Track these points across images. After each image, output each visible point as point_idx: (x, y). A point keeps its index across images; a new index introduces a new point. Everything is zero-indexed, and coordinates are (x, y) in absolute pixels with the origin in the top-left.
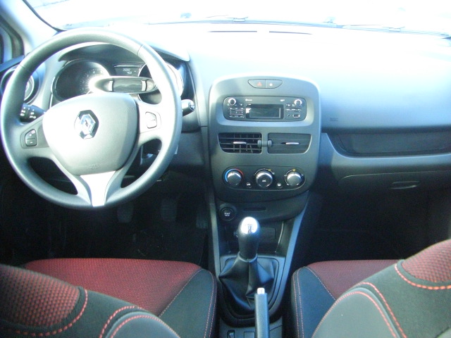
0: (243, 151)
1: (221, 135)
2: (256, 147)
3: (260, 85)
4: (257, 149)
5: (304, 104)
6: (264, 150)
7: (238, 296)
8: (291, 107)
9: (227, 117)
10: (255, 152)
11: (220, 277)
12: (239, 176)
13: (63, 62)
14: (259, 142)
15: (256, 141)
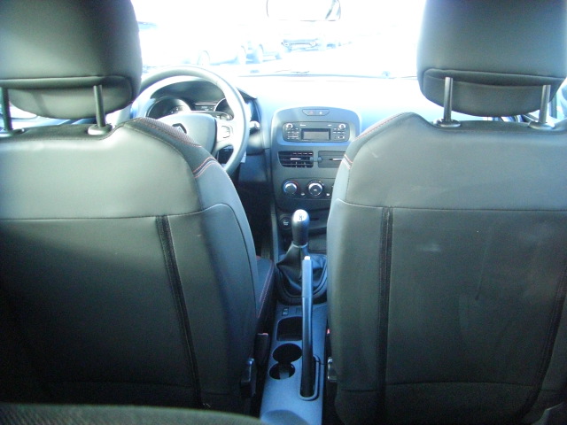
0: (298, 166)
1: (280, 153)
2: (309, 162)
3: (312, 113)
4: (310, 165)
5: (348, 128)
6: (315, 164)
7: (293, 280)
8: (337, 131)
9: (286, 139)
10: (308, 167)
11: (278, 265)
12: (295, 186)
13: (154, 100)
14: (311, 158)
15: (309, 158)
